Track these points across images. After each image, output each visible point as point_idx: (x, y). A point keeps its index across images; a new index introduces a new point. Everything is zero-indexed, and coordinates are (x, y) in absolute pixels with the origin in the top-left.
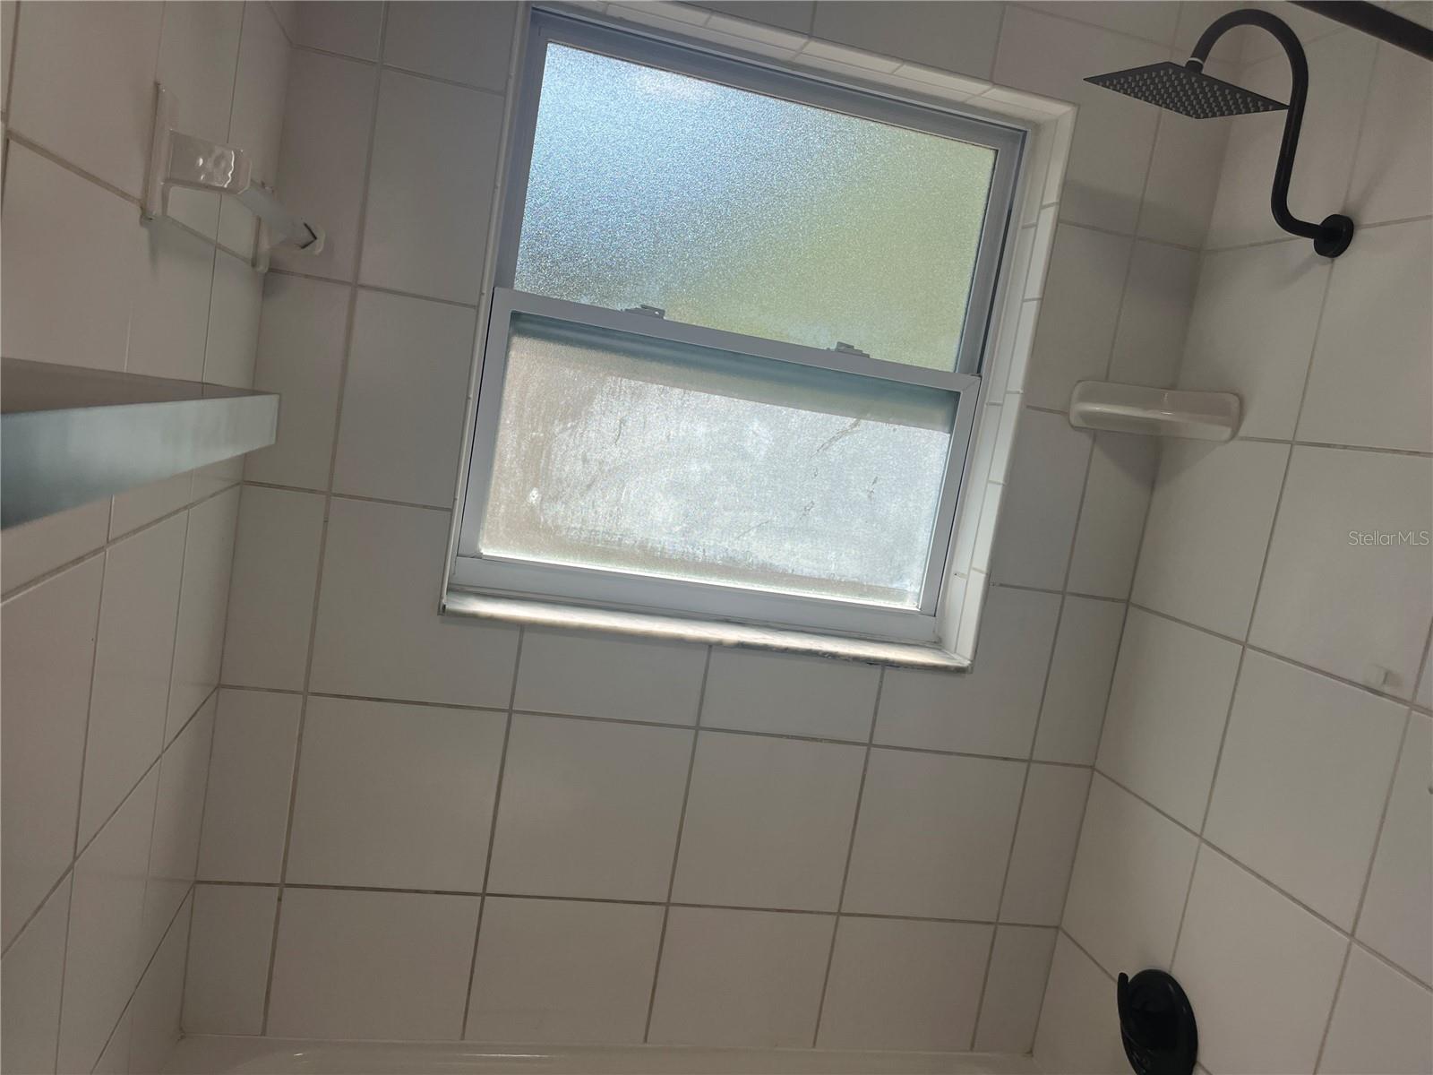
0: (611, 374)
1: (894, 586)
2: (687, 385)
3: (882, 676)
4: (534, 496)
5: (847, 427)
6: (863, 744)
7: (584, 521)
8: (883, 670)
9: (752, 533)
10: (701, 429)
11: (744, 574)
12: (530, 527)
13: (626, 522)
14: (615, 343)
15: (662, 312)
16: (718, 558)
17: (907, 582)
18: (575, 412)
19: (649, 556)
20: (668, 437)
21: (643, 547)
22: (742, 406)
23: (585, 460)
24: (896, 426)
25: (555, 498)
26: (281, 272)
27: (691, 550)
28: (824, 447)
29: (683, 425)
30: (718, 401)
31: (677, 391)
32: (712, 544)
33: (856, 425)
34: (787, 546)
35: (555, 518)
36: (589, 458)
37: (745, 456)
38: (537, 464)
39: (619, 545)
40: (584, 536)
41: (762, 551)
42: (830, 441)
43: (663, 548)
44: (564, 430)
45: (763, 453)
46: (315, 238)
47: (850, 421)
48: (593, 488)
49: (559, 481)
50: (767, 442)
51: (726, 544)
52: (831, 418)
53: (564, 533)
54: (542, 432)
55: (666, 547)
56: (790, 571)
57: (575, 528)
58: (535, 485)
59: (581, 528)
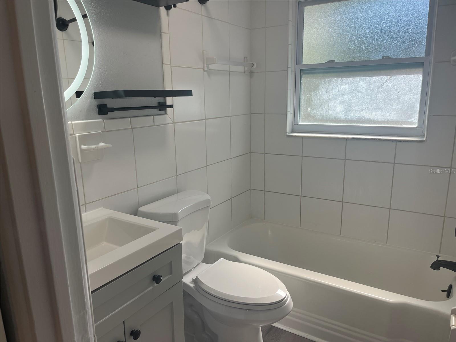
0: (323, 78)
1: (409, 121)
2: (342, 77)
3: (396, 144)
4: (309, 109)
5: (388, 78)
6: (393, 163)
7: (321, 114)
8: (396, 143)
9: (363, 111)
10: (347, 87)
11: (363, 122)
12: (308, 116)
13: (330, 112)
14: (317, 71)
15: (334, 61)
16: (355, 118)
17: (413, 119)
18: (316, 88)
19: (336, 120)
20: (338, 91)
21: (335, 118)
22: (357, 79)
23: (319, 100)
24: (404, 76)
25: (313, 110)
26: (252, 73)
27: (347, 117)
28: (382, 86)
29: (342, 87)
30: (351, 79)
31: (340, 79)
32: (353, 115)
33: (391, 78)
34: (374, 113)
35: (314, 114)
36: (320, 99)
37: (360, 92)
38: (309, 102)
39: (329, 118)
40: (321, 117)
41: (367, 115)
42: (383, 83)
43: (340, 118)
44: (314, 93)
45: (364, 90)
46: (254, 65)
47: (389, 77)
48: (322, 105)
49: (314, 105)
50: (365, 87)
51: (356, 115)
52: (383, 77)
53: (316, 117)
54: (309, 94)
55: (341, 117)
56: (375, 120)
57: (319, 116)
58: (309, 107)
59: (320, 116)
